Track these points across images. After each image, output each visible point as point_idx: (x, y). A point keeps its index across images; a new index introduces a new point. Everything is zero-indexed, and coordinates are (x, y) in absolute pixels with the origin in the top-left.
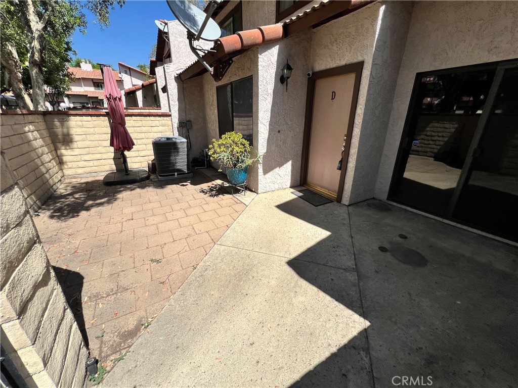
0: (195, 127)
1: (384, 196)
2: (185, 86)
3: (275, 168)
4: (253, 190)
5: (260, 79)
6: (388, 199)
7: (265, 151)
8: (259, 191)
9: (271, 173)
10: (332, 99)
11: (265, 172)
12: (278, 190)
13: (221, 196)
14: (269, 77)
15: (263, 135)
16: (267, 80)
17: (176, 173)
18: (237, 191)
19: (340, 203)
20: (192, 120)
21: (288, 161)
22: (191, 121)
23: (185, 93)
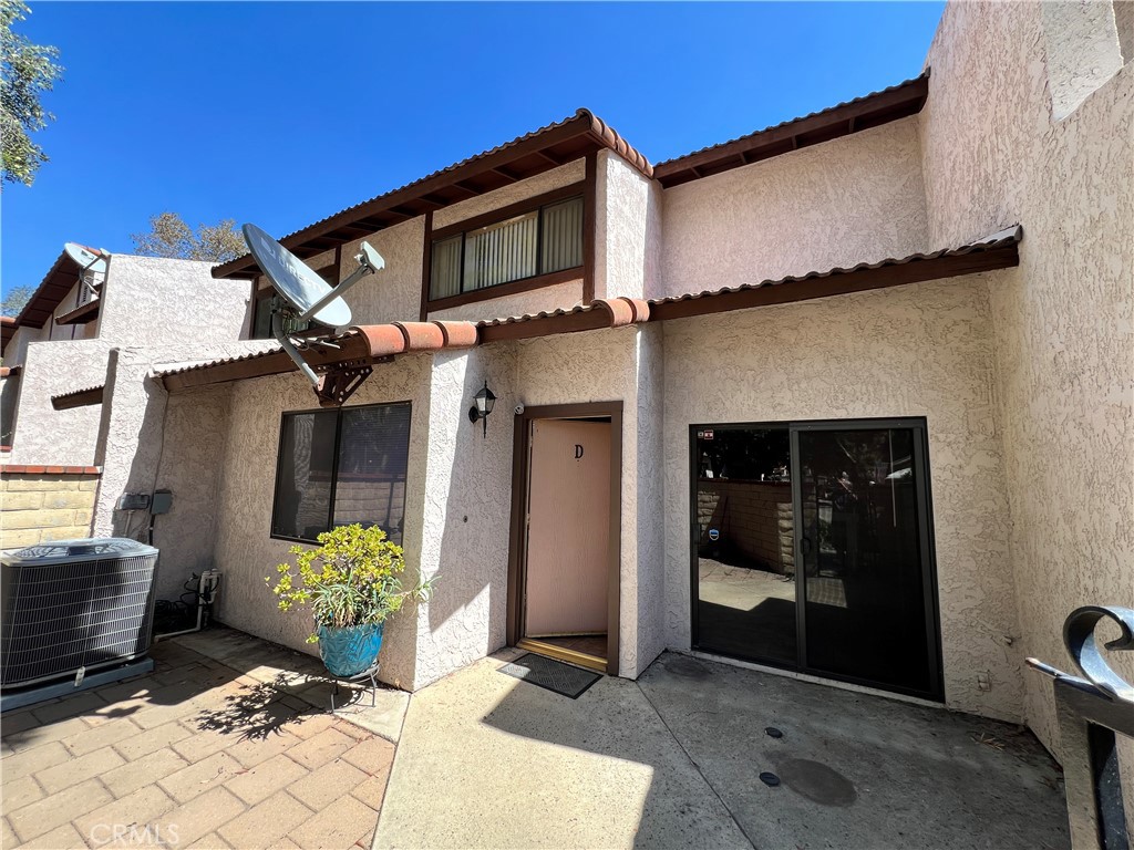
0: (179, 508)
1: (685, 643)
2: (173, 401)
3: (456, 608)
4: (397, 683)
5: (433, 409)
6: (693, 649)
7: (437, 568)
8: (416, 684)
9: (447, 624)
10: (577, 457)
11: (435, 624)
12: (460, 669)
13: (289, 726)
14: (449, 408)
15: (432, 529)
16: (447, 413)
17: (81, 672)
18: (343, 697)
19: (617, 676)
20: (176, 489)
21: (483, 587)
22: (169, 492)
23: (171, 418)
